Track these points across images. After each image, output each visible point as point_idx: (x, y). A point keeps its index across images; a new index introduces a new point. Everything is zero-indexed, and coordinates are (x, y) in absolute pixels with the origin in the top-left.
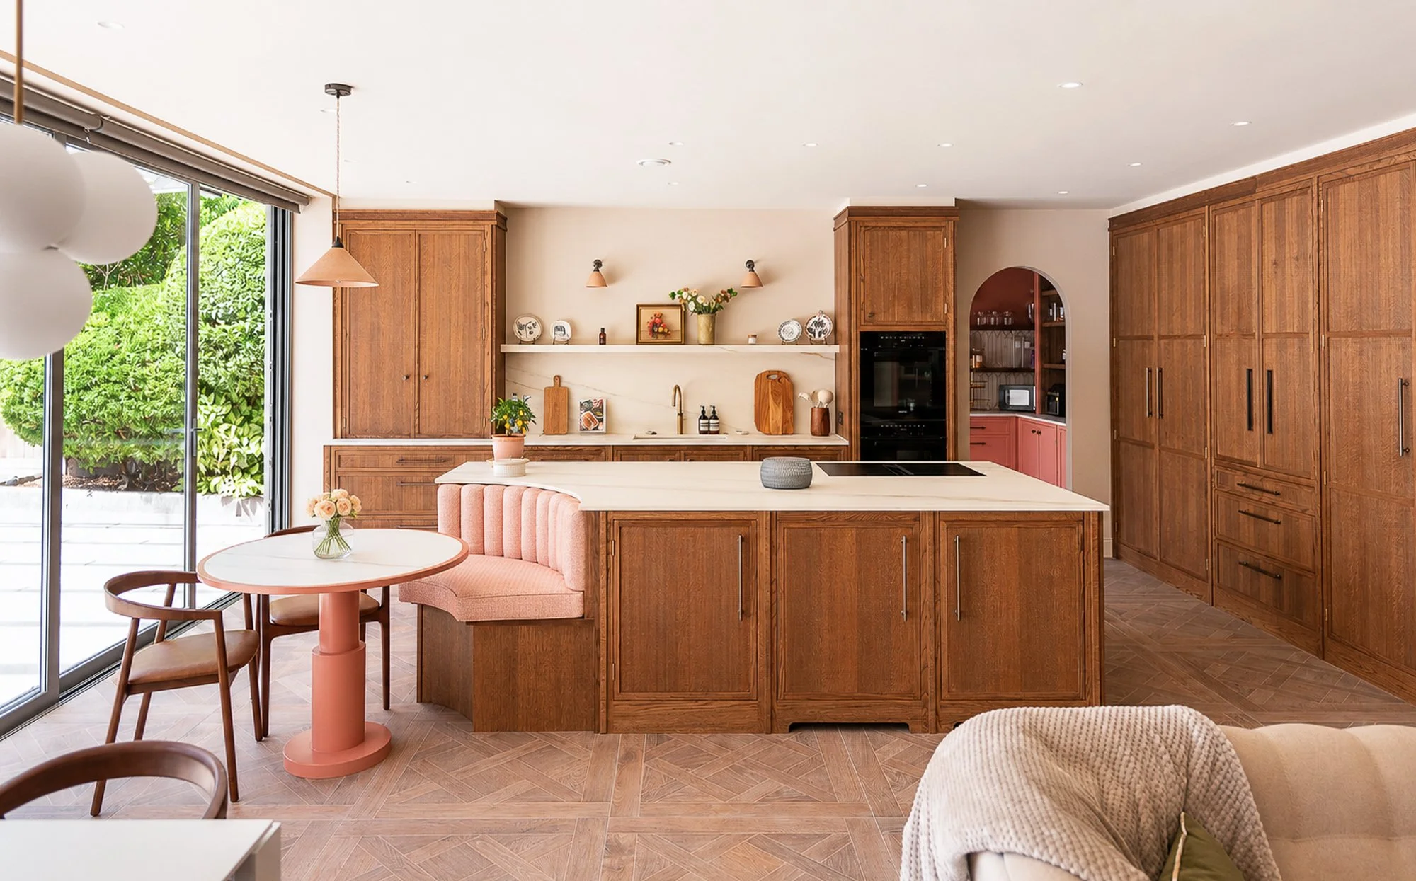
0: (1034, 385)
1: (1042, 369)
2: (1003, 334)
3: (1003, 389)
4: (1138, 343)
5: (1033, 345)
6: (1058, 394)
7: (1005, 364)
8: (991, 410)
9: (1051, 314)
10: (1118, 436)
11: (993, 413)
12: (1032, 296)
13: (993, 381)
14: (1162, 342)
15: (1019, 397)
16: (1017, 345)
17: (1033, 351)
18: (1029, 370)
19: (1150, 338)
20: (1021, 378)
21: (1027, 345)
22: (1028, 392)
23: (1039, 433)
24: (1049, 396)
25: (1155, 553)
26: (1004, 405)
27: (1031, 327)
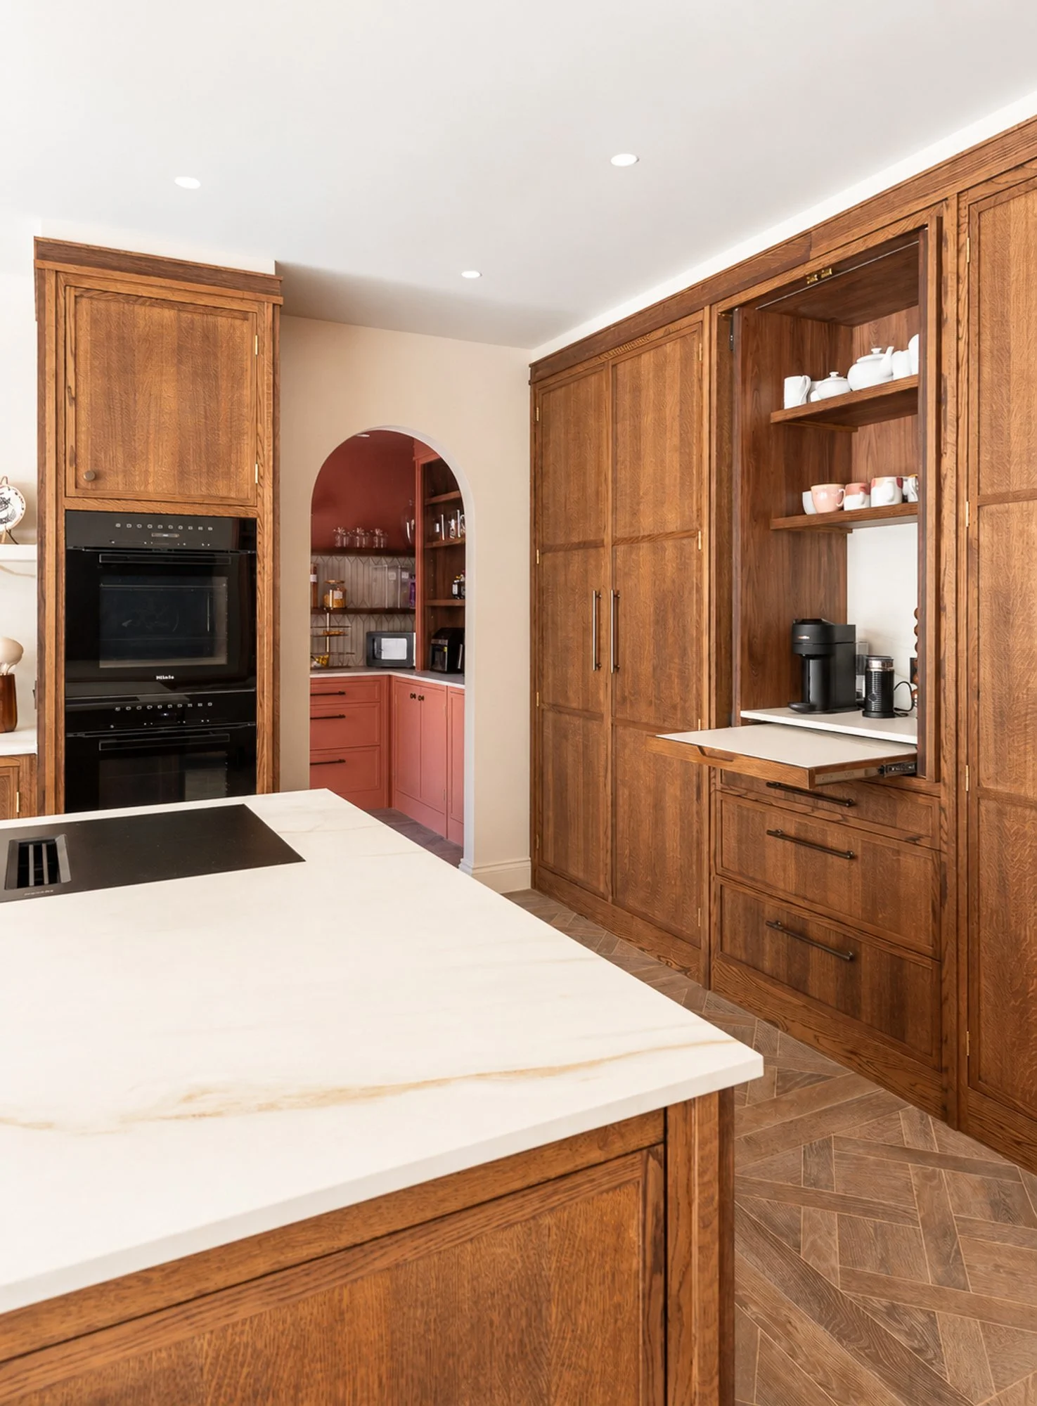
0: (413, 631)
1: (424, 607)
2: (372, 560)
3: (372, 639)
4: (577, 557)
5: (412, 576)
6: (446, 642)
7: (376, 604)
8: (357, 668)
9: (438, 530)
10: (542, 701)
11: (355, 671)
12: (413, 509)
13: (356, 628)
14: (621, 548)
15: (394, 649)
16: (392, 575)
17: (414, 584)
18: (407, 612)
19: (598, 544)
20: (397, 623)
21: (405, 576)
22: (404, 640)
23: (422, 698)
24: (434, 645)
25: (602, 888)
26: (373, 659)
27: (409, 551)
